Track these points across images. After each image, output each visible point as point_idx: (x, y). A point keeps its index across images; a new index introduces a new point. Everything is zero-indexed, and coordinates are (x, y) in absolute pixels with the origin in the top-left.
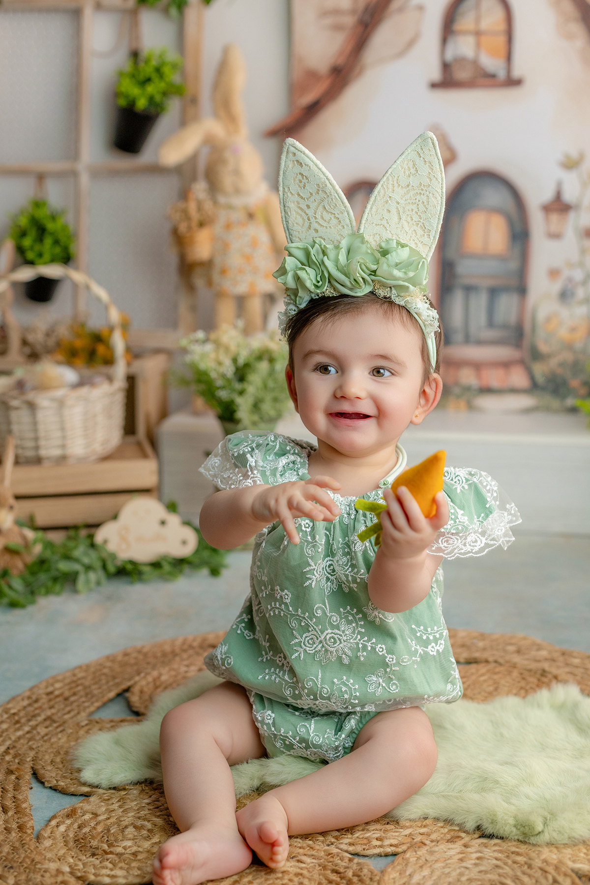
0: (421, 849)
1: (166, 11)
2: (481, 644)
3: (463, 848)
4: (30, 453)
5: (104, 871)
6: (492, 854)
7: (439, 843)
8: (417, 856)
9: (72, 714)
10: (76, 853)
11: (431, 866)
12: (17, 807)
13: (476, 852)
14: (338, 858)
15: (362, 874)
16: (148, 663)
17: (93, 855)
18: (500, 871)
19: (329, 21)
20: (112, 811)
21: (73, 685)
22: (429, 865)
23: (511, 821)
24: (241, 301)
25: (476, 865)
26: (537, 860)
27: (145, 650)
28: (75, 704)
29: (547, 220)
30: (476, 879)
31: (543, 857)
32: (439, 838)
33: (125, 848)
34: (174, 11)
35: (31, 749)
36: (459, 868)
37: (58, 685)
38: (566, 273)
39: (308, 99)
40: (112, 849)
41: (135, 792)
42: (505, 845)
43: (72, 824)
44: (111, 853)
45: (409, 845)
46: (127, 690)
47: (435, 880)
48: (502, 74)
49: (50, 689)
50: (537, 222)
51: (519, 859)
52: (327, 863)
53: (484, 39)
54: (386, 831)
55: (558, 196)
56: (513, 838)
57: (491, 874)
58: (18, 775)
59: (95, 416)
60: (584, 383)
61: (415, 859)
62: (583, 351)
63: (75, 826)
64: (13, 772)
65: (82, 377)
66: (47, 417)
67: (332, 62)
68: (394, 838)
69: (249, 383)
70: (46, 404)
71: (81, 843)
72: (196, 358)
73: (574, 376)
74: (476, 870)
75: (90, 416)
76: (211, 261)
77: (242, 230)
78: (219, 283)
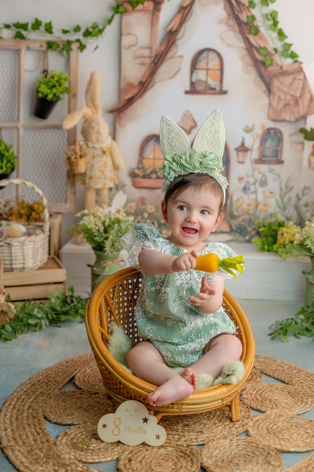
0: (213, 442)
1: (61, 52)
3: (230, 441)
4: (9, 267)
5: (88, 457)
6: (242, 443)
9: (51, 390)
10: (74, 450)
11: (219, 449)
12: (43, 432)
13: (236, 442)
15: (193, 452)
16: (78, 366)
17: (82, 451)
18: (247, 450)
19: (138, 61)
20: (82, 432)
21: (48, 377)
22: (218, 448)
24: (98, 191)
25: (236, 448)
26: (260, 445)
27: (75, 360)
28: (52, 385)
29: (238, 155)
30: (238, 454)
31: (263, 443)
32: (219, 438)
33: (94, 447)
34: (65, 52)
36: (230, 449)
37: (41, 377)
38: (246, 179)
39: (128, 96)
40: (89, 448)
41: (89, 424)
43: (67, 439)
44: (89, 449)
45: (208, 441)
46: (73, 378)
47: (222, 454)
48: (218, 88)
49: (38, 379)
50: (233, 155)
51: (253, 445)
52: (177, 449)
53: (209, 72)
54: (197, 435)
55: (243, 144)
57: (243, 451)
58: (38, 418)
59: (38, 249)
60: (254, 229)
61: (212, 446)
62: (254, 215)
63: (69, 439)
64: (35, 417)
65: (27, 229)
66: (16, 250)
67: (140, 80)
68: (202, 438)
69: (110, 234)
70: (16, 244)
71: (75, 446)
72: (86, 223)
73: (249, 226)
74: (237, 450)
75: (36, 249)
76: (85, 173)
77: (100, 159)
78: (89, 183)
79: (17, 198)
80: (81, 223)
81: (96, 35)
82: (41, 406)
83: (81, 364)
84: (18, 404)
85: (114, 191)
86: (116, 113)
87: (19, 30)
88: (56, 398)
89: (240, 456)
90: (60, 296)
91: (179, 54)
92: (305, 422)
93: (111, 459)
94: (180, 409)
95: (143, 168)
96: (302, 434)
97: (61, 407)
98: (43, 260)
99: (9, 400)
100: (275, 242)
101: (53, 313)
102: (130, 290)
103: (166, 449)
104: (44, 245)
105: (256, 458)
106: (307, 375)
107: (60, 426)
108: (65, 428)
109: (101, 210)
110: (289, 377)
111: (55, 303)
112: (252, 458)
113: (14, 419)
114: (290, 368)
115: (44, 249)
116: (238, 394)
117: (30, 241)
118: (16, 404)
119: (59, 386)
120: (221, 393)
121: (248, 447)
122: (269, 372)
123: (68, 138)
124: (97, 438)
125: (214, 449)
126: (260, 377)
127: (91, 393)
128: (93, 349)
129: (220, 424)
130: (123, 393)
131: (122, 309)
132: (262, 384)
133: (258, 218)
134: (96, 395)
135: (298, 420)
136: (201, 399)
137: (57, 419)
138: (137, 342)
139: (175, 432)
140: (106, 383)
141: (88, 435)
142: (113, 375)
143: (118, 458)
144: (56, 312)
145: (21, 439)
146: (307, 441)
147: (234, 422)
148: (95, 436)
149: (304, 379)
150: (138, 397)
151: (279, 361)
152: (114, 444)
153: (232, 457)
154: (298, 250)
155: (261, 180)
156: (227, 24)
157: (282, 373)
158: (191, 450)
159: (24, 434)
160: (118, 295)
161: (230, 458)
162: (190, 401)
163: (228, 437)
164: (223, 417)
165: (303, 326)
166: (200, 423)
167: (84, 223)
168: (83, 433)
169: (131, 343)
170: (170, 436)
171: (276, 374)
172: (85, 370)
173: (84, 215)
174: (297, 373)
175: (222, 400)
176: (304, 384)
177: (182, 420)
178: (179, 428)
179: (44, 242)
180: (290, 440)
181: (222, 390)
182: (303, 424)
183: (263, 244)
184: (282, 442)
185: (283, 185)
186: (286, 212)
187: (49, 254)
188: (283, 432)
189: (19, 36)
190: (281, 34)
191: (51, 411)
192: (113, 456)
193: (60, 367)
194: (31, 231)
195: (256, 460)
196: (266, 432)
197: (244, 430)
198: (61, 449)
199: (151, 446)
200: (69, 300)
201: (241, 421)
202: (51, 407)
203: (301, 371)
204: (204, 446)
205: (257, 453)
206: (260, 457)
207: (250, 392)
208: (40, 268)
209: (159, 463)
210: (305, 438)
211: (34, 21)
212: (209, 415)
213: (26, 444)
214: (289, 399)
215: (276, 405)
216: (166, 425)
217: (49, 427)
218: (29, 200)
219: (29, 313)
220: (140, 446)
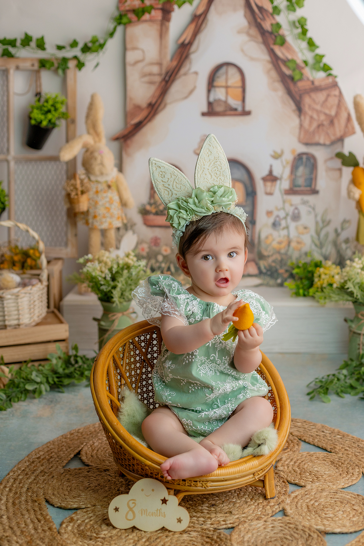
0: (245, 524)
1: (56, 71)
3: (265, 523)
6: (278, 525)
7: (253, 521)
8: (244, 527)
9: (54, 468)
10: (81, 539)
11: (251, 532)
12: (45, 518)
13: (271, 524)
14: (208, 531)
15: (221, 537)
16: (84, 438)
17: (91, 539)
18: (284, 532)
19: (146, 79)
20: (91, 517)
21: (50, 452)
24: (104, 232)
25: (272, 530)
26: (300, 526)
27: (81, 431)
28: (54, 462)
29: (265, 185)
30: (273, 537)
31: (302, 524)
32: (252, 519)
33: (104, 534)
34: (60, 72)
36: (265, 532)
37: (41, 453)
38: (276, 213)
39: (136, 120)
40: (99, 536)
41: (99, 507)
43: (73, 526)
44: (99, 538)
45: (238, 523)
46: (79, 453)
47: (255, 539)
48: (240, 109)
49: (38, 456)
50: (260, 186)
51: (291, 526)
52: (203, 534)
53: (230, 90)
54: (226, 517)
55: (271, 172)
57: (280, 534)
58: (39, 502)
59: (34, 301)
60: (287, 271)
61: (244, 529)
62: (286, 254)
63: (76, 526)
64: (36, 501)
65: (22, 279)
66: (9, 304)
67: (149, 101)
68: (231, 520)
69: (118, 282)
70: (9, 297)
71: (82, 534)
72: (90, 270)
73: (281, 267)
74: (273, 532)
75: (32, 302)
76: (88, 211)
77: (105, 195)
78: (93, 223)
79: (9, 242)
80: (85, 270)
81: (96, 51)
82: (42, 487)
83: (88, 436)
84: (14, 486)
85: (122, 231)
86: (122, 140)
87: (5, 47)
88: (59, 477)
89: (276, 540)
90: (62, 356)
91: (193, 69)
92: (351, 497)
94: (205, 487)
95: (155, 203)
96: (349, 512)
97: (65, 488)
98: (41, 315)
99: (5, 481)
100: (311, 285)
101: (54, 376)
102: (143, 348)
103: (190, 534)
104: (41, 297)
105: (295, 541)
106: (353, 441)
107: (64, 511)
108: (70, 512)
109: (107, 254)
110: (332, 444)
111: (56, 365)
112: (290, 541)
113: (10, 504)
114: (332, 432)
115: (42, 301)
116: (272, 466)
117: (26, 293)
118: (12, 486)
119: (63, 463)
120: (252, 467)
121: (285, 529)
122: (308, 438)
123: (67, 171)
124: (108, 523)
125: (245, 532)
126: (297, 444)
127: (100, 470)
128: (101, 419)
129: (252, 503)
130: (137, 470)
131: (134, 370)
132: (300, 454)
133: (290, 257)
134: (107, 473)
135: (344, 495)
136: (229, 474)
137: (60, 502)
138: (153, 408)
139: (199, 513)
140: (117, 458)
141: (98, 520)
142: (125, 450)
144: (58, 375)
145: (18, 527)
146: (354, 519)
147: (269, 500)
148: (106, 522)
149: (349, 446)
150: (156, 475)
151: (319, 425)
152: (128, 530)
153: (267, 542)
154: (338, 294)
155: (294, 213)
156: (248, 34)
157: (324, 439)
158: (218, 534)
159: (22, 521)
160: (128, 355)
162: (216, 478)
163: (261, 517)
164: (255, 494)
165: (346, 383)
166: (229, 502)
167: (88, 271)
168: (92, 519)
169: (146, 411)
170: (194, 518)
171: (316, 440)
172: (92, 443)
173: (88, 261)
174: (341, 438)
175: (254, 474)
176: (350, 451)
177: (207, 499)
178: (204, 509)
179: (42, 294)
180: (334, 519)
181: (253, 463)
182: (349, 499)
183: (298, 288)
184: (326, 522)
185: (319, 218)
186: (324, 250)
187: (48, 307)
188: (326, 509)
189: (7, 54)
190: (311, 44)
191: (54, 493)
193: (64, 440)
194: (27, 281)
195: (296, 545)
196: (306, 510)
197: (281, 509)
198: (66, 539)
199: (172, 531)
200: (72, 360)
201: (277, 498)
202: (54, 489)
203: (346, 436)
204: (234, 530)
205: (296, 535)
206: (300, 540)
207: (287, 463)
208: (38, 324)
210: (351, 516)
211: (23, 37)
212: (239, 493)
213: (25, 534)
214: (332, 470)
215: (317, 478)
216: (189, 506)
217: (51, 513)
218: (23, 245)
219: (27, 377)
220: (159, 532)
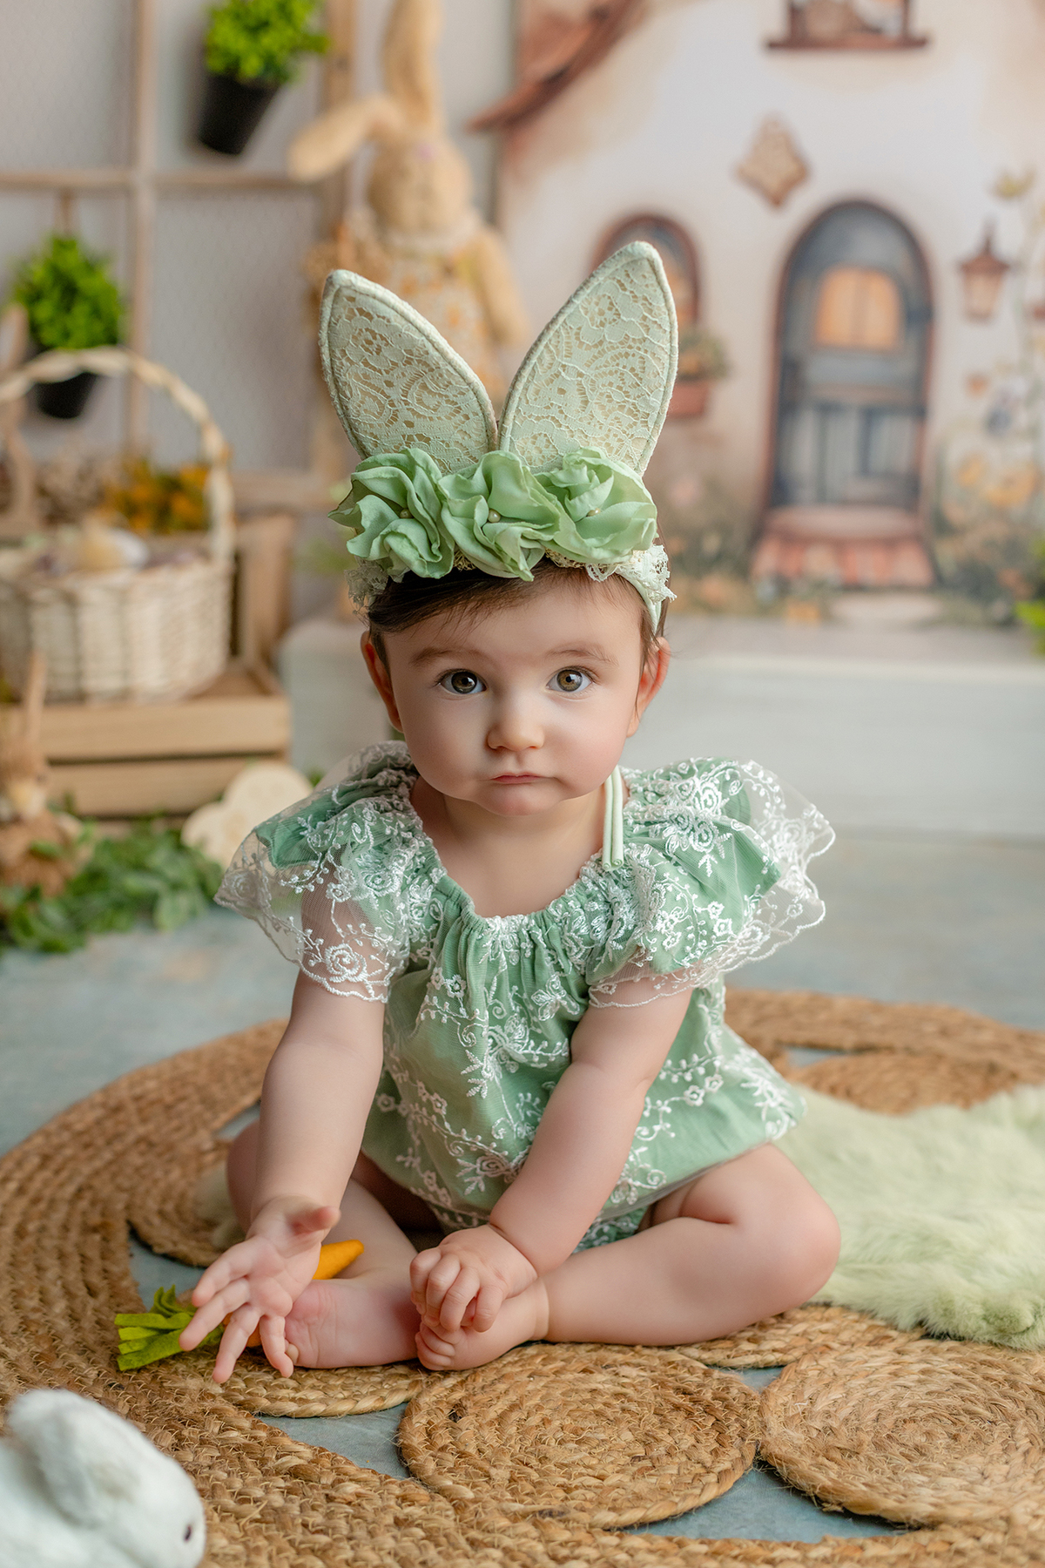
0: (825, 1356)
2: (876, 1021)
3: (897, 1355)
4: (66, 685)
5: (283, 1393)
6: (945, 1365)
7: (855, 1347)
8: (819, 1367)
9: (184, 1132)
11: (844, 1384)
12: (112, 1286)
13: (920, 1361)
14: (686, 1370)
15: (729, 1397)
18: (965, 1392)
21: (177, 1084)
22: (841, 1382)
23: (979, 1311)
25: (919, 1381)
26: (1025, 1375)
28: (186, 1116)
29: (968, 289)
30: (925, 1406)
31: (1036, 1370)
32: (853, 1339)
35: (120, 1189)
36: (893, 1387)
37: (149, 1085)
38: (998, 383)
39: (546, 64)
42: (967, 1351)
45: (804, 1350)
47: (854, 1406)
48: (892, 27)
49: (138, 1091)
50: (950, 293)
51: (993, 1372)
52: (666, 1378)
55: (987, 248)
56: (981, 1338)
57: (948, 1396)
58: (105, 1233)
60: (1026, 576)
61: (816, 1372)
62: (1026, 521)
64: (96, 1230)
65: (152, 550)
67: (595, 5)
68: (778, 1339)
70: (99, 598)
73: (1009, 564)
74: (924, 1389)
77: (432, 297)
82: (125, 1187)
84: (39, 1178)
86: (499, 133)
89: (932, 1416)
93: (378, 1405)
105: (1003, 1425)
112: (987, 1425)
118: (30, 1178)
121: (972, 1380)
125: (820, 1385)
137: (176, 1240)
143: (406, 1402)
153: (896, 1420)
158: (721, 1385)
161: (889, 1422)
179: (211, 599)
187: (235, 650)
192: (385, 1394)
193: (232, 1049)
195: (1005, 1436)
204: (783, 1374)
205: (1008, 1405)
206: (1021, 1422)
208: (194, 697)
209: (575, 1432)
213: (33, 1329)
217: (139, 1270)
219: (136, 859)
